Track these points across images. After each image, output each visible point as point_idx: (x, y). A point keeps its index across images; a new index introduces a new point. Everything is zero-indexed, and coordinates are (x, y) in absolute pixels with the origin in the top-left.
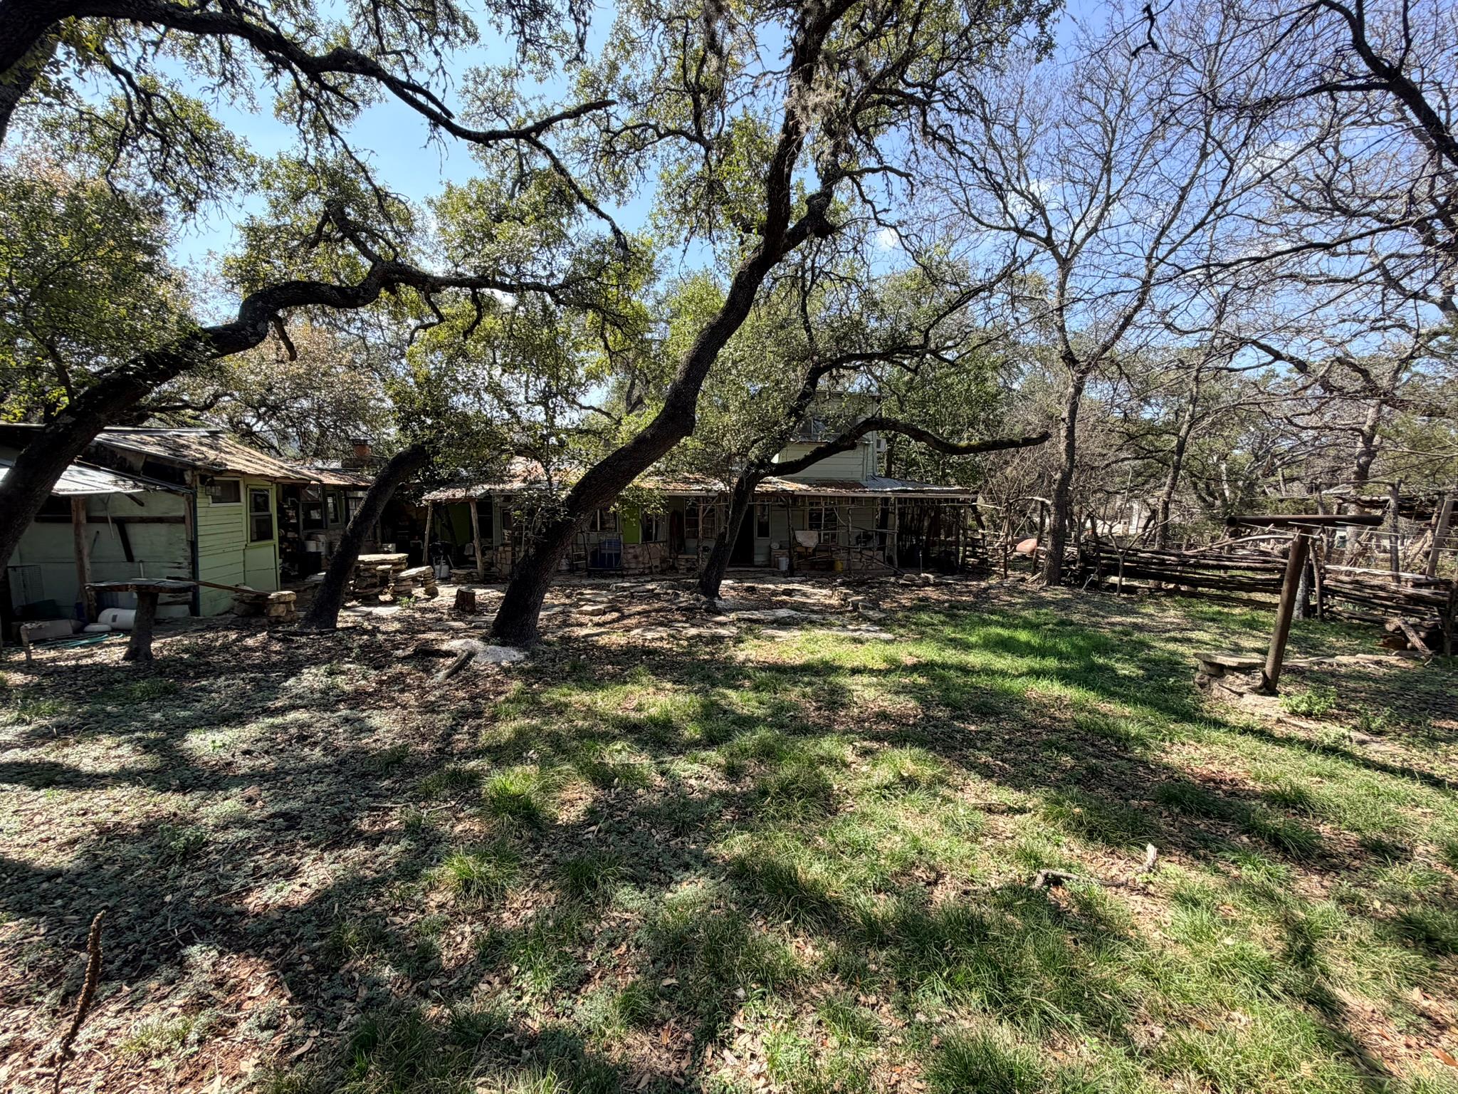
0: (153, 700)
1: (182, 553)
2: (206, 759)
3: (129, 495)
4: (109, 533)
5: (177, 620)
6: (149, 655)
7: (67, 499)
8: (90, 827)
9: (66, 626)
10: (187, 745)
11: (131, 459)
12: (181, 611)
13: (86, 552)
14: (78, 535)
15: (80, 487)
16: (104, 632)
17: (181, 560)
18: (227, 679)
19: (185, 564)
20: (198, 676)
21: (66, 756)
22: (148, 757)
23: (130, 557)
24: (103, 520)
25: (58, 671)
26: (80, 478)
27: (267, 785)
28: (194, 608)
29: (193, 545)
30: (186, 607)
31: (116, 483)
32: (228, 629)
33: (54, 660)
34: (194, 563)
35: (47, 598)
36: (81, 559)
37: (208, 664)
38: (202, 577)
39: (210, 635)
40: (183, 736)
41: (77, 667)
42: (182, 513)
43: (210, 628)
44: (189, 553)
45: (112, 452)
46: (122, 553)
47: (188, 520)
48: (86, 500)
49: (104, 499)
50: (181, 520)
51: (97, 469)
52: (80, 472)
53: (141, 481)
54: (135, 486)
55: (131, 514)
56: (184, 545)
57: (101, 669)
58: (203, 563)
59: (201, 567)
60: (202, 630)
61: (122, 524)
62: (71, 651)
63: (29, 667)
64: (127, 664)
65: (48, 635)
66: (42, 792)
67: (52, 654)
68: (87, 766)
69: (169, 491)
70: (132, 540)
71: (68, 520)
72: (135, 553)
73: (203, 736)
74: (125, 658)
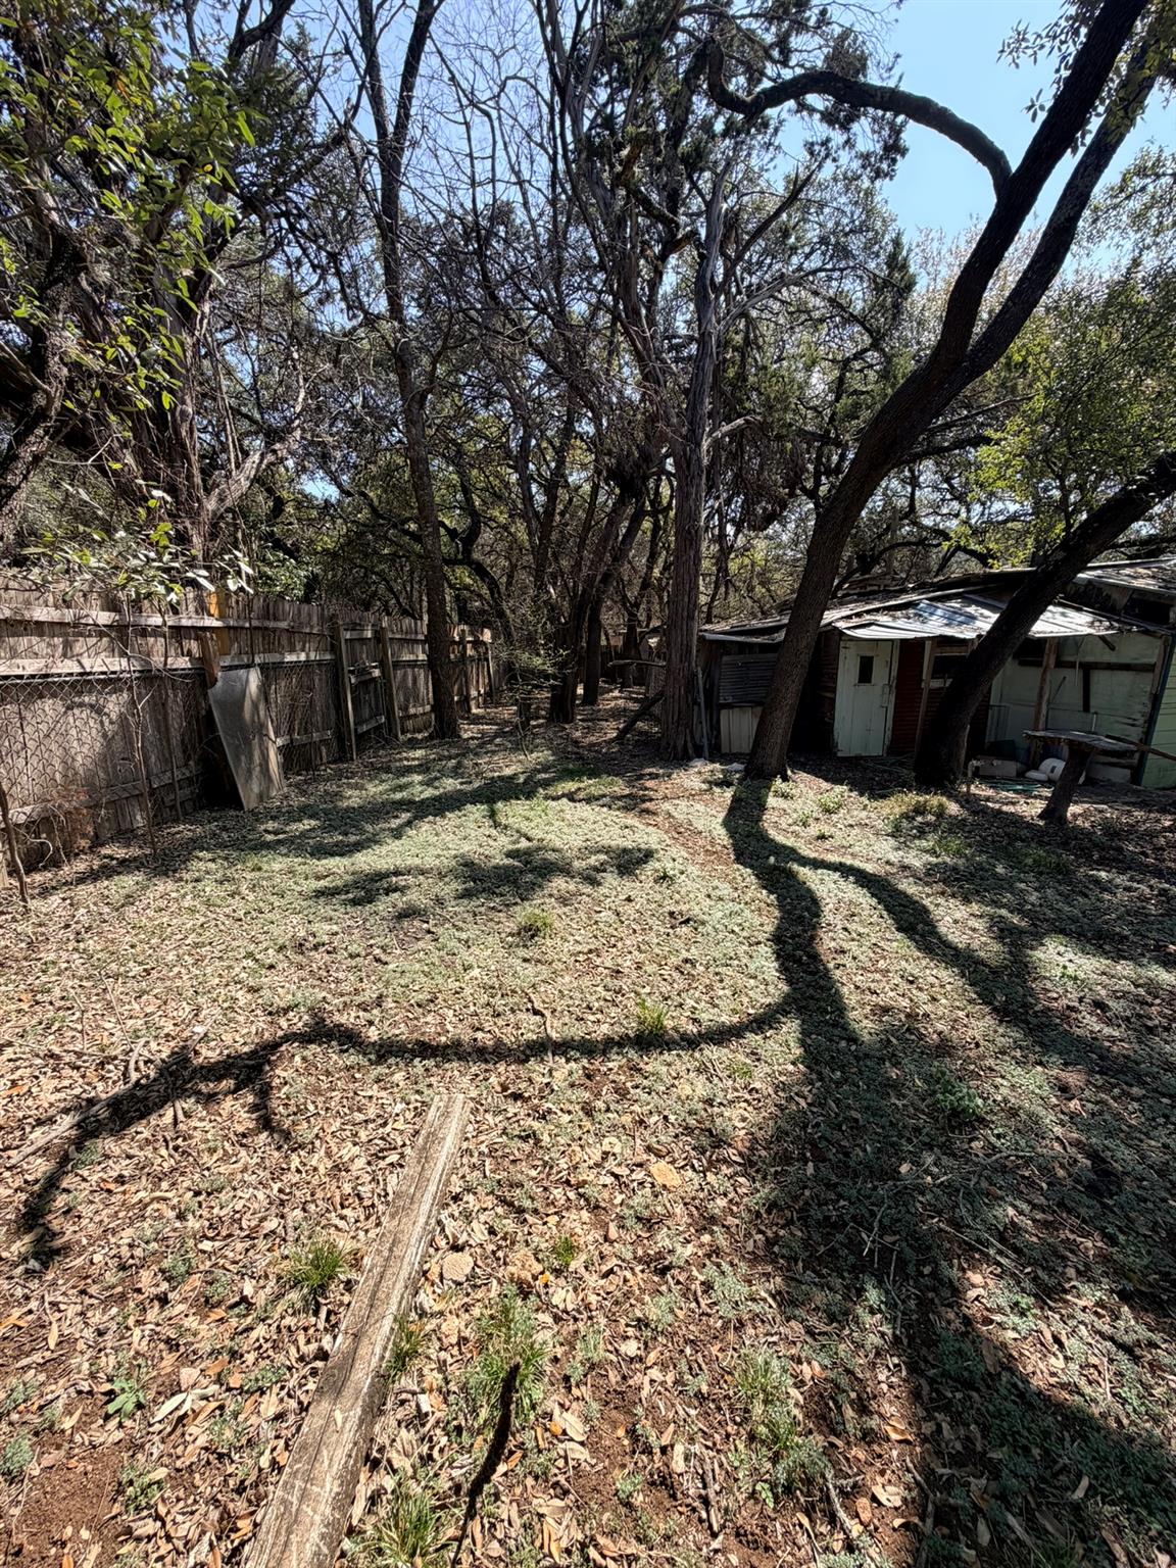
0: (1041, 873)
1: (1140, 708)
2: (1049, 985)
3: (1102, 638)
4: (1074, 677)
5: (1114, 785)
6: (1062, 820)
7: (1043, 641)
8: (905, 1003)
9: (1011, 767)
10: (1038, 954)
11: (1115, 596)
12: (1120, 775)
13: (1046, 698)
14: (1043, 680)
15: (1056, 629)
16: (1039, 781)
17: (1138, 716)
18: (1132, 879)
19: (1141, 721)
20: (1103, 863)
21: (937, 905)
22: (996, 947)
23: (1086, 707)
24: (1072, 665)
25: (984, 811)
26: (1060, 620)
27: (1099, 1080)
28: (1136, 777)
29: (1156, 700)
30: (1128, 772)
31: (1091, 625)
32: (1163, 811)
33: (988, 799)
34: (1151, 721)
35: (1008, 738)
36: (1040, 704)
37: (1120, 850)
38: (1157, 741)
39: (1138, 814)
40: (1042, 938)
41: (1000, 811)
42: (1153, 660)
43: (1143, 805)
44: (1148, 710)
45: (1100, 589)
46: (1081, 703)
47: (1157, 671)
48: (1061, 643)
49: (1076, 642)
50: (1148, 668)
51: (1079, 610)
52: (1063, 614)
53: (1117, 621)
54: (1111, 627)
55: (1099, 659)
56: (1146, 700)
57: (1016, 821)
58: (1162, 722)
59: (1158, 727)
60: (1133, 804)
61: (1088, 669)
62: (1004, 794)
63: (967, 801)
64: (1041, 823)
65: (997, 773)
66: (899, 936)
67: (990, 792)
68: (945, 928)
69: (1146, 632)
70: (1093, 689)
71: (1039, 664)
72: (1093, 702)
73: (1062, 949)
74: (1041, 816)
